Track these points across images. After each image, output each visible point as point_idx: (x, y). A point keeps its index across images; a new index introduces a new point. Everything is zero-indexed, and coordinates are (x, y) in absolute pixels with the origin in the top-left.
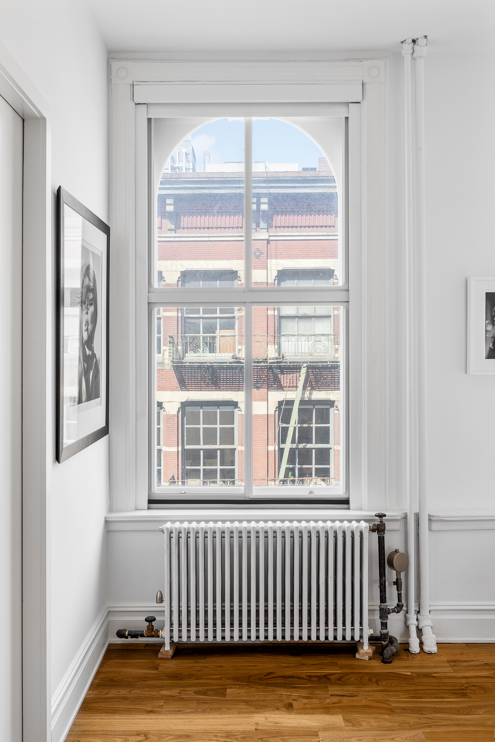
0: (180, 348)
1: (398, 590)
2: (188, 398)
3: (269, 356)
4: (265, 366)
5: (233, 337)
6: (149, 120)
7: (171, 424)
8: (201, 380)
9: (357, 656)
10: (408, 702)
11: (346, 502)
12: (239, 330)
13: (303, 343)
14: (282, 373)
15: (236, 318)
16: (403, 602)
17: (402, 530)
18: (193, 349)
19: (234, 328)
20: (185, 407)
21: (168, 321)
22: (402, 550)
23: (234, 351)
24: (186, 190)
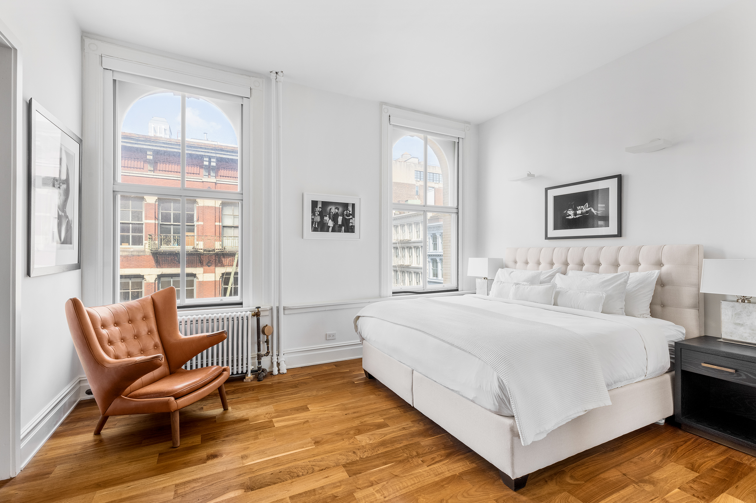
0: (157, 242)
1: (267, 345)
2: (162, 272)
3: (216, 248)
4: (214, 253)
5: (193, 237)
6: (115, 81)
7: (150, 289)
8: (171, 262)
9: (245, 380)
10: (267, 395)
11: (241, 304)
12: (197, 233)
13: (237, 241)
14: (224, 257)
15: (195, 226)
16: (270, 350)
17: (270, 315)
18: (166, 243)
19: (194, 232)
20: (160, 279)
21: (149, 226)
22: (269, 324)
23: (194, 244)
24: (161, 148)
